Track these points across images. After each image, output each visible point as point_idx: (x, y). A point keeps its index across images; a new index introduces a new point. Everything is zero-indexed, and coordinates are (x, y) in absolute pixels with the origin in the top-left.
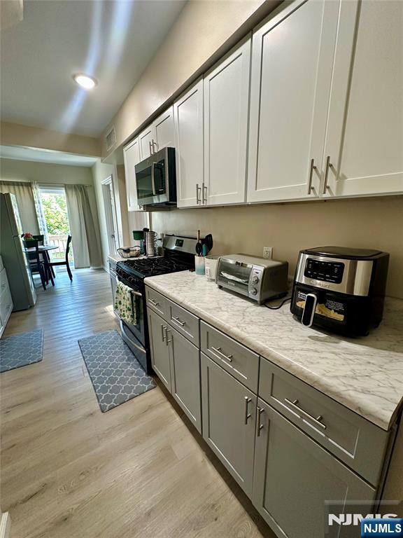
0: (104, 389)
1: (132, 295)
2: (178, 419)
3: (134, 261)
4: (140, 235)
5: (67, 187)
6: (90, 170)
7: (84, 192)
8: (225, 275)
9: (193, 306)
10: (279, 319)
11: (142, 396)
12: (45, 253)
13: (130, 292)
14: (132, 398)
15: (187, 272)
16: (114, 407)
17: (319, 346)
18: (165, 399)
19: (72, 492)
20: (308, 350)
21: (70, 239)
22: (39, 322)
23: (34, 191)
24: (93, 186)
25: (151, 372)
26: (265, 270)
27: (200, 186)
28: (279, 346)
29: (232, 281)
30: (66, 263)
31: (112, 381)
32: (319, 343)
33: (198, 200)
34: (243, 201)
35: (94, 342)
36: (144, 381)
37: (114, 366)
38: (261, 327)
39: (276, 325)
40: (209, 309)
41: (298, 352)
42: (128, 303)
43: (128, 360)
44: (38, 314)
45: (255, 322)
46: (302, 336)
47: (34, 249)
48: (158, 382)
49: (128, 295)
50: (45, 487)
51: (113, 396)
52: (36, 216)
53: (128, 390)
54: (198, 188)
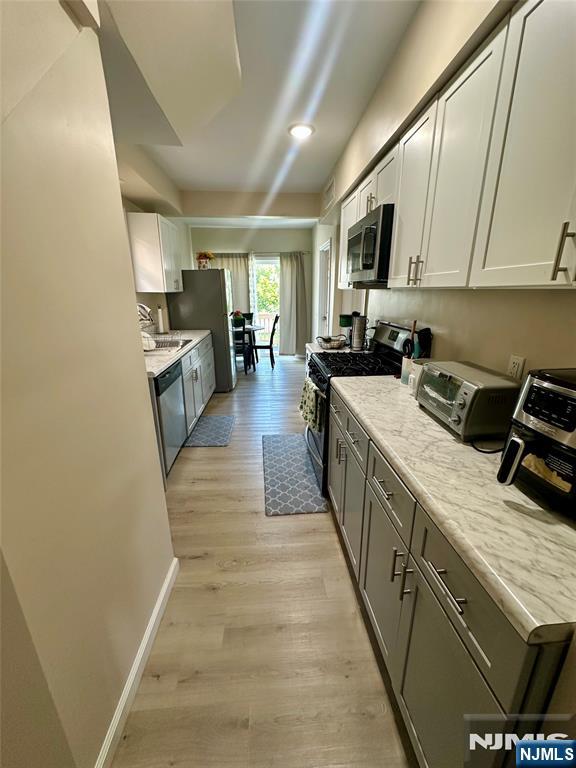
0: (274, 493)
1: (317, 396)
2: (341, 556)
3: (329, 354)
4: (346, 320)
5: (283, 256)
6: (310, 232)
7: (300, 261)
8: (427, 389)
9: (367, 422)
10: (478, 467)
11: (308, 516)
12: (251, 334)
13: (315, 391)
14: (297, 513)
15: (391, 378)
16: (278, 515)
17: (511, 517)
18: (334, 530)
19: (224, 571)
20: (486, 515)
21: (277, 318)
22: (236, 407)
23: (250, 262)
24: (311, 253)
25: (325, 493)
26: (478, 391)
27: (414, 260)
28: (444, 496)
29: (434, 400)
30: (270, 347)
31: (284, 488)
32: (515, 514)
33: (409, 280)
34: (464, 285)
35: (278, 442)
36: (315, 501)
37: (291, 473)
38: (439, 468)
39: (466, 472)
40: (384, 430)
41: (465, 511)
42: (311, 404)
43: (307, 472)
44: (235, 399)
45: (437, 461)
46: (493, 497)
47: (241, 329)
48: (330, 508)
49: (313, 395)
50: (205, 556)
51: (280, 504)
52: (249, 292)
53: (296, 503)
54: (411, 263)
